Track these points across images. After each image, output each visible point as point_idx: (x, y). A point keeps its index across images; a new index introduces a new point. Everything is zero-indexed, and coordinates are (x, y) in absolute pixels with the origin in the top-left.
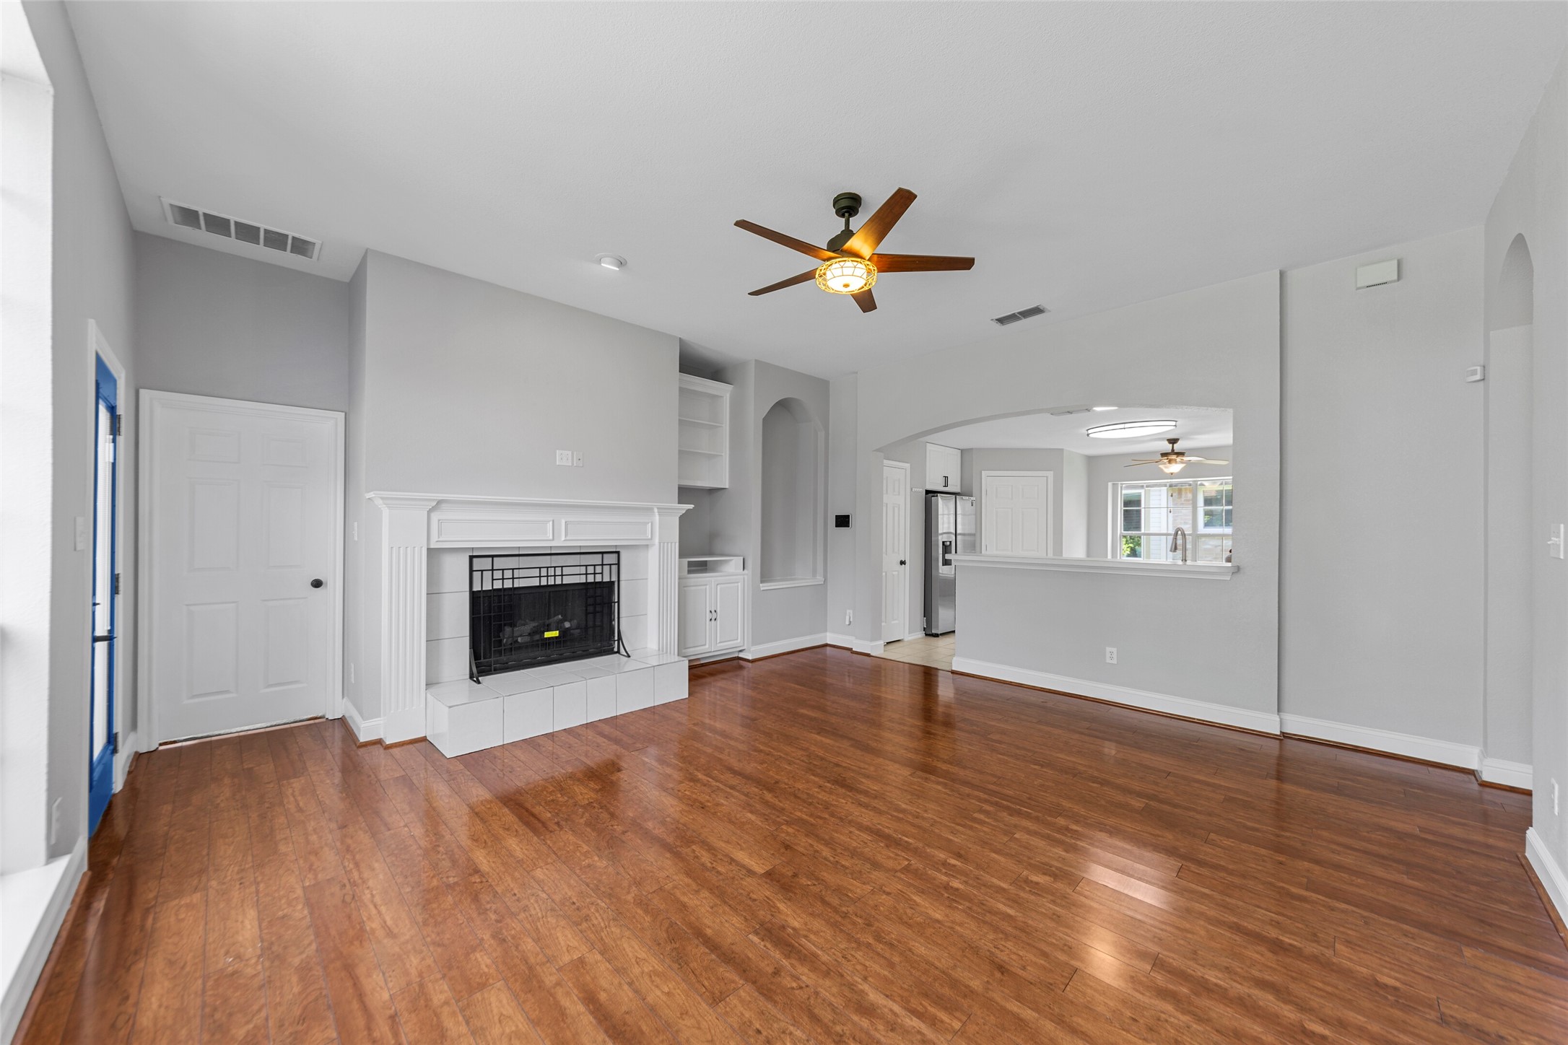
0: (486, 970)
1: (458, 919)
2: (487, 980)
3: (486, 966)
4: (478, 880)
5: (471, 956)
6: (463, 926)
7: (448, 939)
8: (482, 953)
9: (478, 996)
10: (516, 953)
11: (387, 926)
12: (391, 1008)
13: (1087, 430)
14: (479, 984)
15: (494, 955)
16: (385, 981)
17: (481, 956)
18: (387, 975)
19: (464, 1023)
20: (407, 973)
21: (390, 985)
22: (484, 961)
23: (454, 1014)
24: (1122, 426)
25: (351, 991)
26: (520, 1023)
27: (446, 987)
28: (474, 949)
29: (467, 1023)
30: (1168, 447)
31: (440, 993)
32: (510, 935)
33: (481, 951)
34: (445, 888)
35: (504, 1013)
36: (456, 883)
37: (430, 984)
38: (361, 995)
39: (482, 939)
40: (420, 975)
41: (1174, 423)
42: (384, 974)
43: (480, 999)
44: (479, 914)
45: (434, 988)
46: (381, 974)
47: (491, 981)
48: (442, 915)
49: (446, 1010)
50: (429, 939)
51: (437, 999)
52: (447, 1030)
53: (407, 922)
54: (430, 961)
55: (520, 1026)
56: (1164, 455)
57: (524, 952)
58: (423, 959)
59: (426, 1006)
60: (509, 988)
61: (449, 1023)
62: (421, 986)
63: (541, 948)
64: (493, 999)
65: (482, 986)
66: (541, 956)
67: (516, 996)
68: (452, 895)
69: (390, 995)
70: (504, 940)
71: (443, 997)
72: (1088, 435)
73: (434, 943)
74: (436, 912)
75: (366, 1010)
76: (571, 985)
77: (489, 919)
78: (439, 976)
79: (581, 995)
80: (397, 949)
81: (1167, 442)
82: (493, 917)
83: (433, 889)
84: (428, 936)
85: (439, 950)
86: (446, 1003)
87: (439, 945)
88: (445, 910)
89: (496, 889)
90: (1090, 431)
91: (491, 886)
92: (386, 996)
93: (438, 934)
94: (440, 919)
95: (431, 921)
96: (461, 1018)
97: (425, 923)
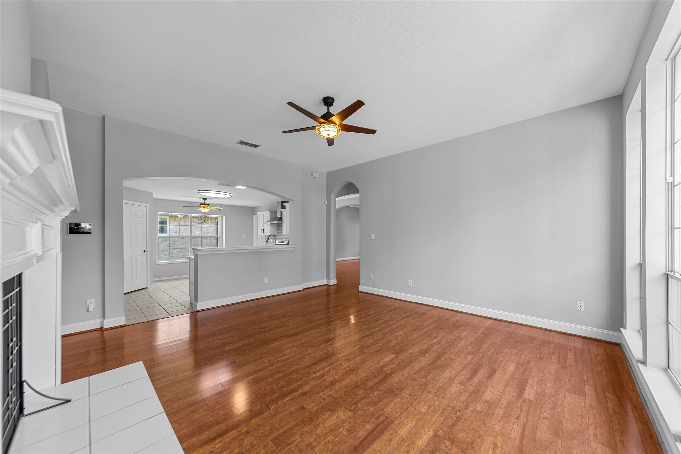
0: (482, 404)
1: (469, 425)
2: (484, 402)
3: (480, 404)
4: (441, 431)
5: (480, 411)
6: (470, 421)
7: (480, 422)
8: (477, 408)
9: (491, 401)
10: (469, 399)
11: (493, 451)
12: (517, 421)
13: (198, 191)
14: (488, 403)
15: (475, 405)
16: (512, 431)
17: (478, 408)
18: (509, 432)
19: (501, 400)
20: (503, 426)
21: (511, 428)
22: (479, 406)
23: (502, 404)
24: (218, 193)
25: (525, 440)
26: (489, 389)
27: (497, 411)
28: (477, 412)
29: (501, 399)
30: (203, 202)
31: (499, 412)
32: (463, 404)
33: (476, 409)
34: (455, 443)
35: (490, 393)
36: (449, 440)
37: (500, 416)
38: (523, 435)
39: (471, 411)
40: (499, 421)
41: (231, 195)
42: (510, 434)
43: (492, 400)
44: (460, 419)
45: (500, 414)
46: (511, 434)
47: (484, 401)
48: (471, 432)
49: (502, 407)
50: (485, 429)
51: (502, 411)
52: (507, 403)
53: (485, 444)
54: (493, 422)
55: (490, 388)
56: (201, 204)
57: (467, 398)
58: (494, 425)
59: (506, 412)
60: (483, 395)
61: (505, 404)
62: (502, 418)
63: (462, 394)
64: (489, 397)
65: (488, 402)
66: (465, 393)
67: (483, 393)
68: (457, 436)
69: (514, 425)
70: (467, 405)
71: (500, 410)
72: (198, 193)
73: (485, 425)
74: (471, 436)
75: (524, 428)
76: (470, 383)
77: (461, 414)
78: (495, 415)
79: (471, 380)
80: (499, 437)
81: (202, 199)
82: (459, 414)
83: (459, 448)
84: (484, 430)
85: (486, 422)
86: (500, 408)
87: (485, 423)
88: (468, 433)
89: (442, 421)
90: (199, 191)
91: (442, 424)
92: (515, 426)
93: (480, 427)
94: (474, 432)
95: (476, 435)
96: (501, 402)
97: (480, 436)
